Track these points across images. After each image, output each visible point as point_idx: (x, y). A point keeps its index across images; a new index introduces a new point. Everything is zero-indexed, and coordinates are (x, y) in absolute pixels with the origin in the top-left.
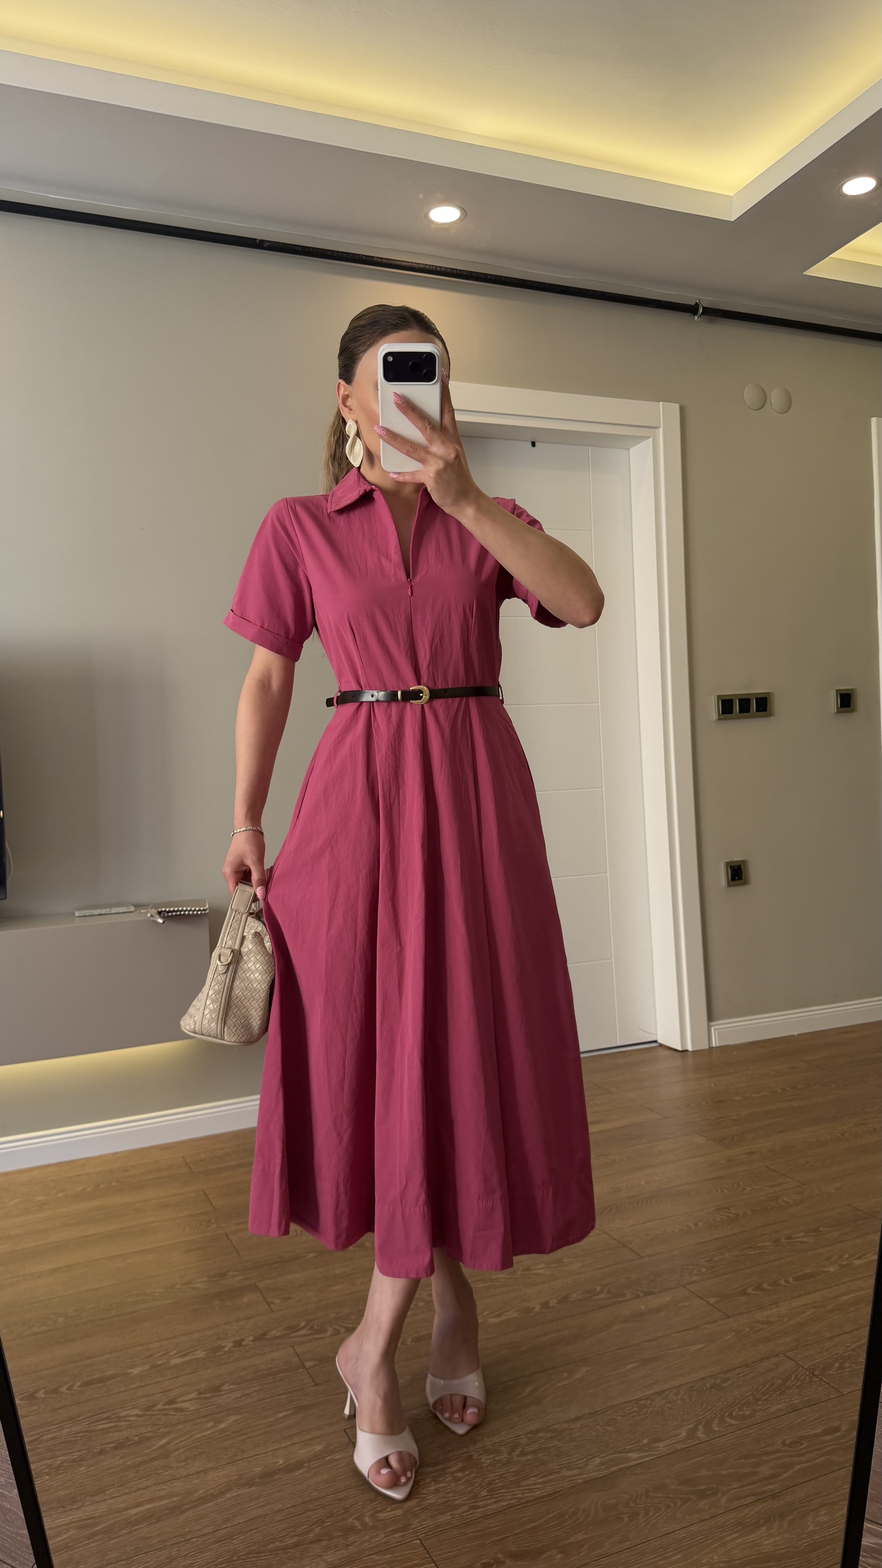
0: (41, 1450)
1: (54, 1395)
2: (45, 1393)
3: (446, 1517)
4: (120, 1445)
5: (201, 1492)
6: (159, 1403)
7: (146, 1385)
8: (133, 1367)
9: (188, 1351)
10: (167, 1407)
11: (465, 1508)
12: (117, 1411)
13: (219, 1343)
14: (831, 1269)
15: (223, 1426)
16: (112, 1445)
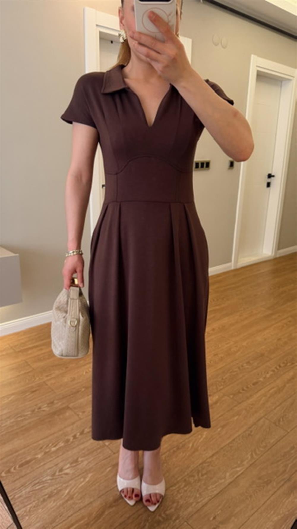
0: (17, 504)
1: (10, 474)
2: (5, 473)
3: (190, 509)
4: (50, 496)
5: (95, 513)
6: (56, 471)
7: (48, 463)
8: (36, 454)
9: (56, 443)
10: (60, 473)
11: (194, 504)
12: (41, 478)
13: (67, 438)
14: (261, 379)
15: (87, 479)
16: (47, 496)
